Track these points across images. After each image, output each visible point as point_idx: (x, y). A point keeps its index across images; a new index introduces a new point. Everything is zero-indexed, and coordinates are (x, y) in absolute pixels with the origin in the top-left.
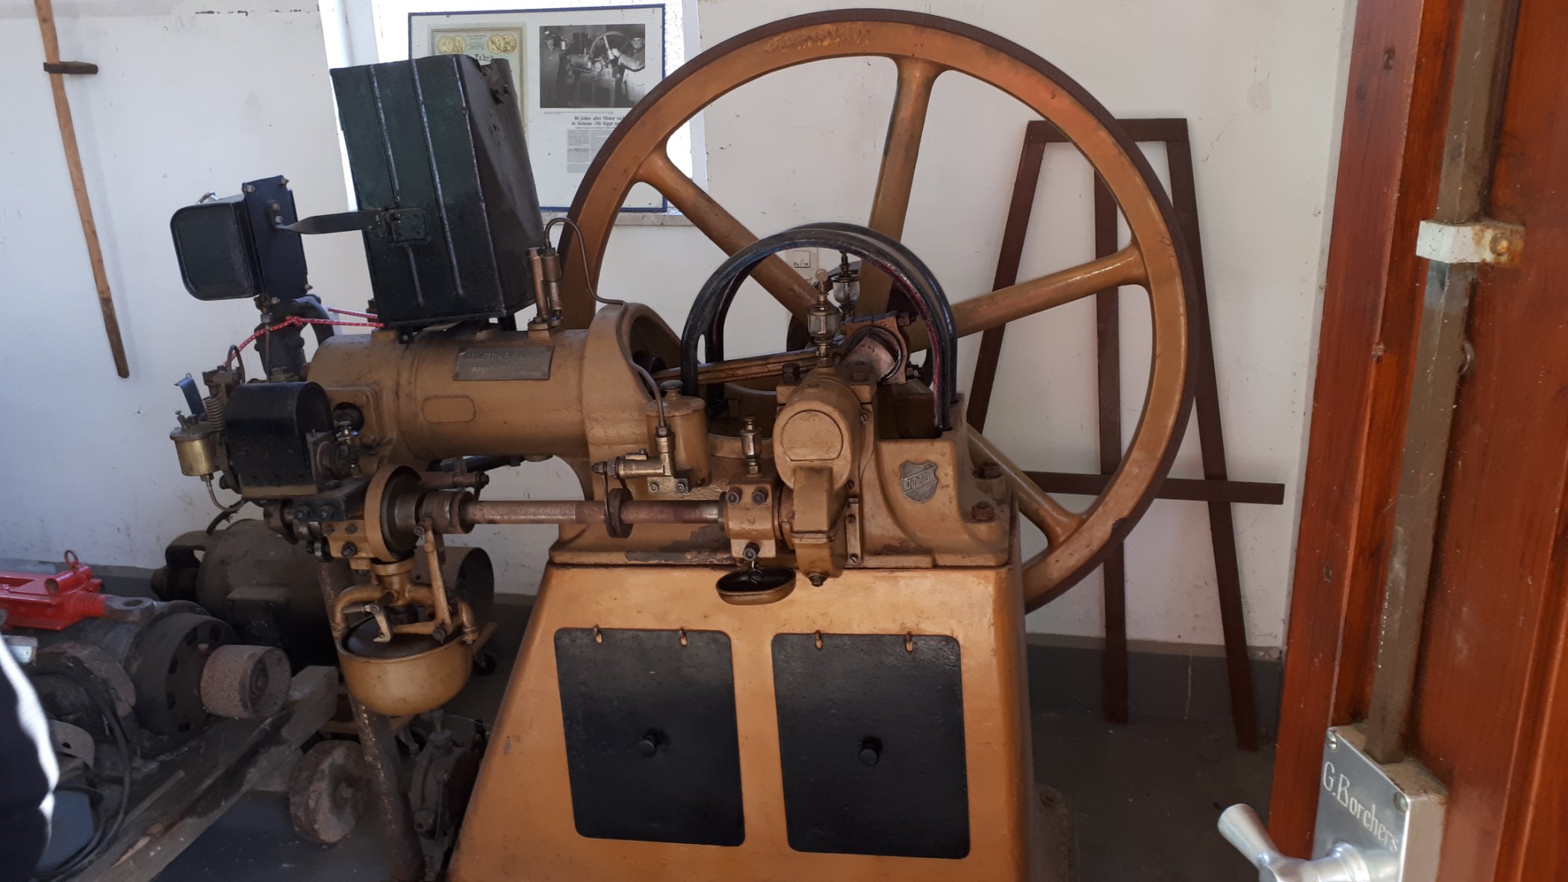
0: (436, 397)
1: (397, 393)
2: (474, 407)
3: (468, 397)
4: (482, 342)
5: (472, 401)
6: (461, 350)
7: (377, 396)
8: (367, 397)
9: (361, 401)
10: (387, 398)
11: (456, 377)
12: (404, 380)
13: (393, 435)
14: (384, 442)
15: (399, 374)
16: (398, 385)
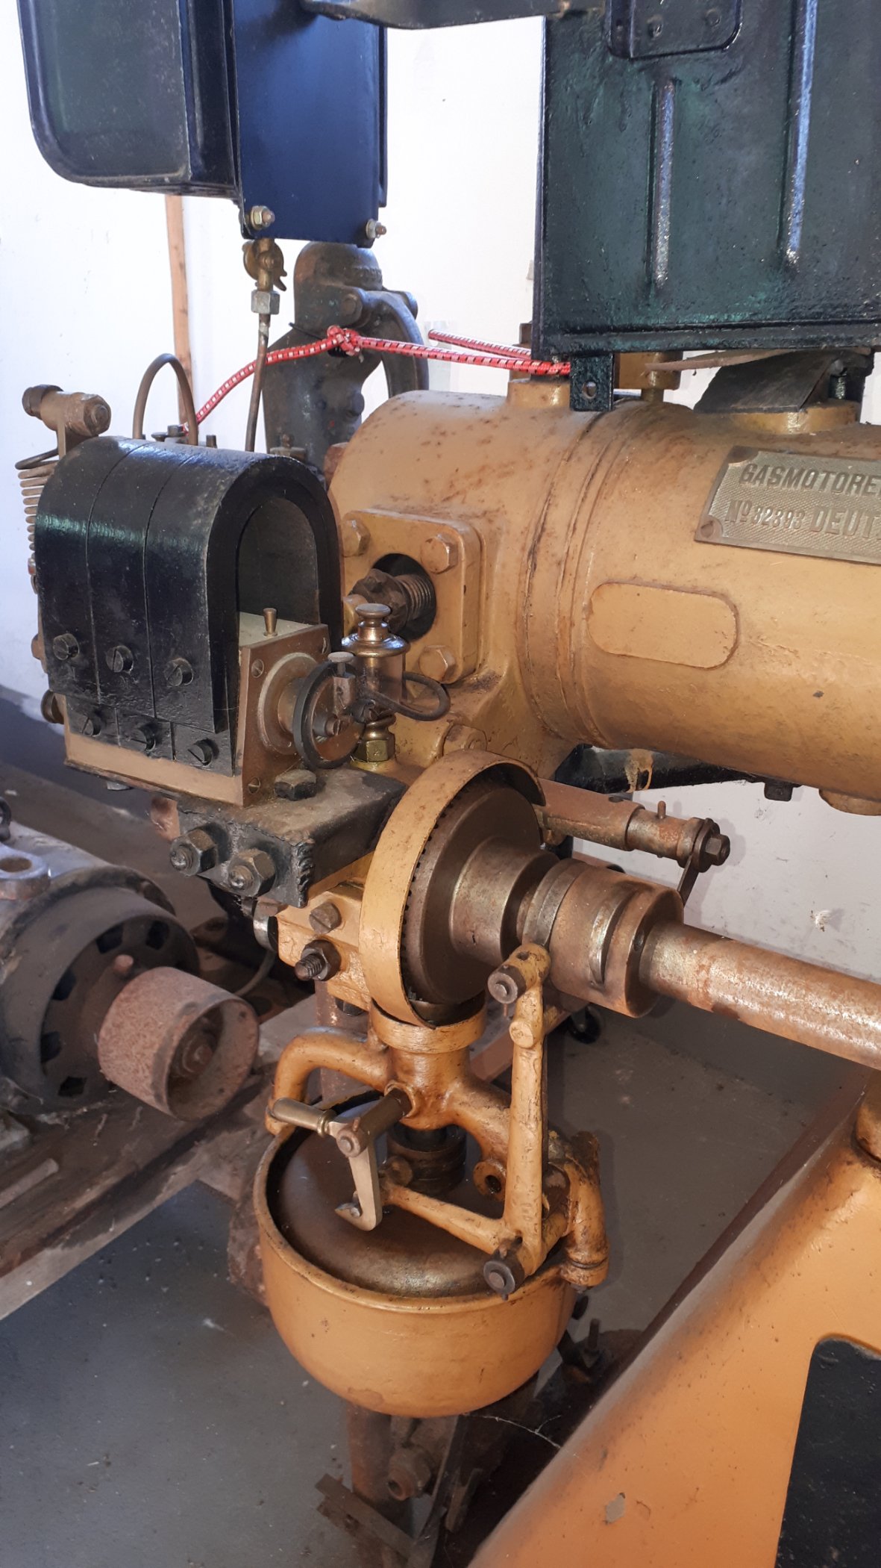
0: (635, 580)
1: (533, 552)
2: (738, 632)
3: (724, 596)
4: (801, 439)
5: (734, 608)
6: (738, 454)
7: (480, 550)
8: (454, 548)
9: (434, 556)
10: (506, 561)
11: (706, 532)
12: (559, 517)
13: (499, 662)
14: (474, 679)
15: (549, 500)
16: (541, 530)
